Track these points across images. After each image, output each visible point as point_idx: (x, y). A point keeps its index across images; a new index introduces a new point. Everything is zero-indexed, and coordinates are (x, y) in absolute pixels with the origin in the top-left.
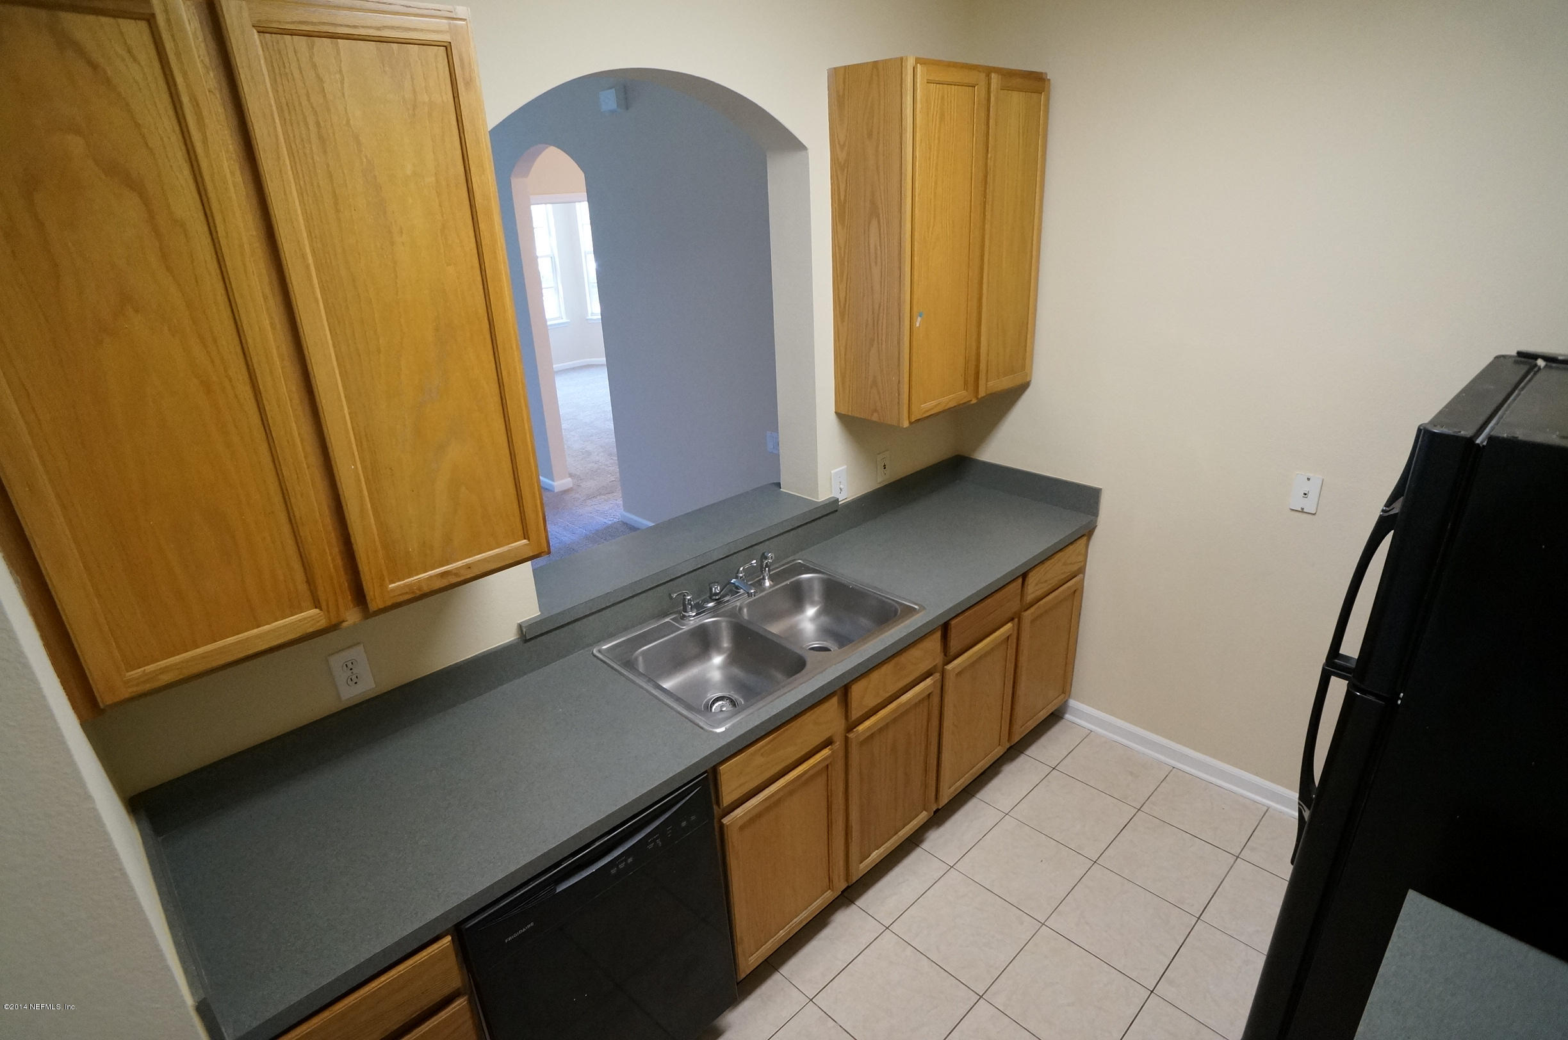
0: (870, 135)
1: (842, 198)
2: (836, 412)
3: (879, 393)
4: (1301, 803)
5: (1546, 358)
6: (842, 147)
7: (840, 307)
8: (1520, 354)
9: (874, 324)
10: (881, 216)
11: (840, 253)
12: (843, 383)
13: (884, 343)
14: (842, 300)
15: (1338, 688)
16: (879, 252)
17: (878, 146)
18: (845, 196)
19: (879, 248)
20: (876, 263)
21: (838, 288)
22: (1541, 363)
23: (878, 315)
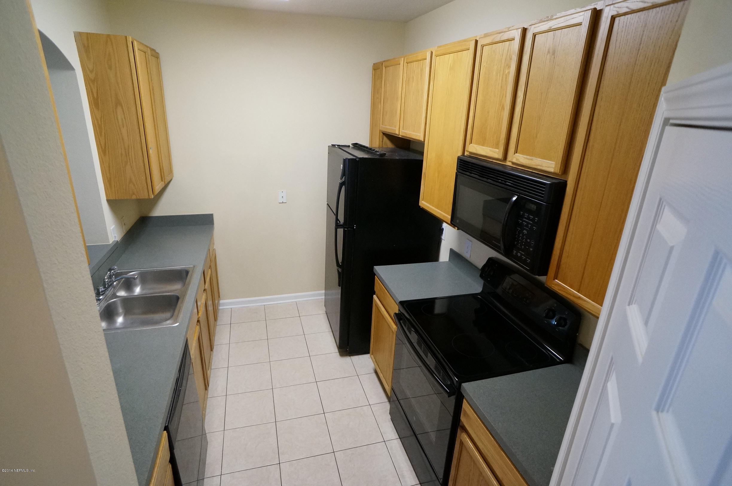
0: (110, 68)
1: (95, 95)
2: (107, 200)
3: (134, 185)
4: (338, 267)
5: (338, 145)
6: (91, 72)
7: (102, 147)
8: (333, 145)
9: (126, 154)
10: (123, 105)
11: (98, 122)
12: (110, 184)
13: (134, 162)
14: (103, 145)
15: (341, 231)
16: (124, 122)
17: (116, 73)
18: (97, 95)
19: (124, 119)
20: (123, 127)
21: (99, 139)
22: (336, 146)
23: (128, 150)
